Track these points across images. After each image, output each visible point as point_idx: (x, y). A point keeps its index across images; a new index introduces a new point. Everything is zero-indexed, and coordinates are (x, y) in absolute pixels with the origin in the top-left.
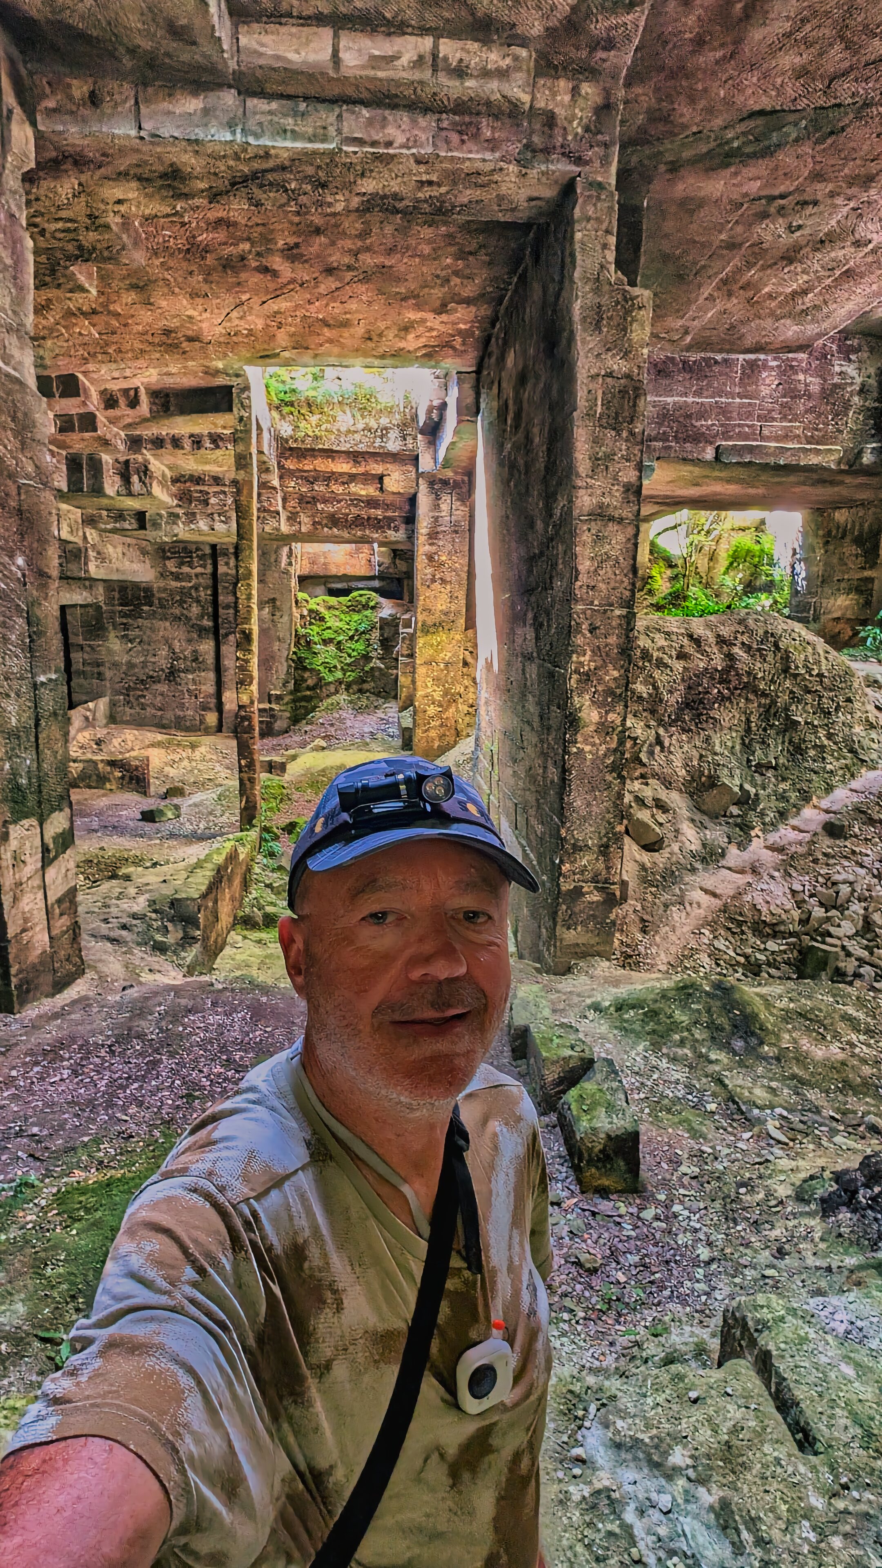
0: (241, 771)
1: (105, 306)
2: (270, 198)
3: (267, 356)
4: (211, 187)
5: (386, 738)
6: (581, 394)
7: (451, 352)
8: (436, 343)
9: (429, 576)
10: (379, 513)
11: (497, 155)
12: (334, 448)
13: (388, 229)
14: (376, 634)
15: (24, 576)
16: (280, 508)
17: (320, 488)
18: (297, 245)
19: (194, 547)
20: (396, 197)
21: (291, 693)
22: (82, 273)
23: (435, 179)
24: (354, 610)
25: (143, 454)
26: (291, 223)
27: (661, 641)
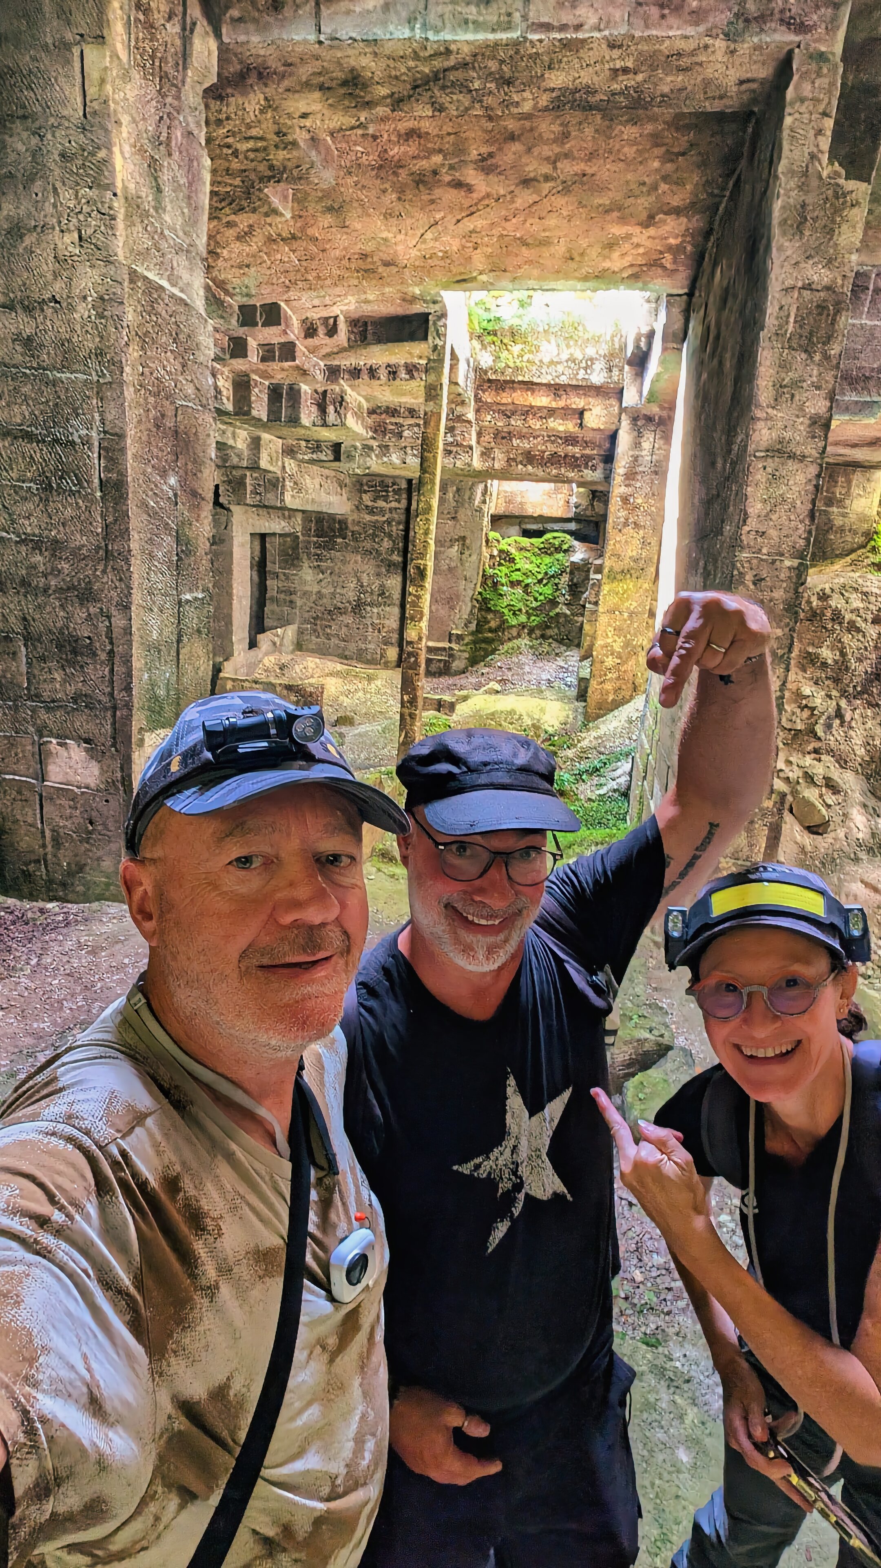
0: (403, 706)
1: (303, 229)
2: (454, 101)
3: (464, 280)
4: (393, 94)
5: (563, 686)
6: (771, 310)
7: (660, 271)
8: (644, 262)
9: (622, 520)
10: (576, 450)
11: (701, 29)
12: (535, 380)
13: (589, 131)
14: (565, 578)
15: (176, 495)
16: (473, 442)
17: (516, 422)
18: (491, 155)
19: (390, 481)
20: (590, 90)
21: (472, 633)
22: (274, 195)
23: (630, 64)
24: (546, 553)
25: (339, 384)
26: (486, 131)
27: (856, 602)
